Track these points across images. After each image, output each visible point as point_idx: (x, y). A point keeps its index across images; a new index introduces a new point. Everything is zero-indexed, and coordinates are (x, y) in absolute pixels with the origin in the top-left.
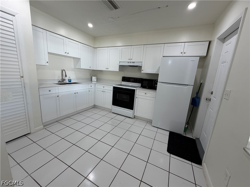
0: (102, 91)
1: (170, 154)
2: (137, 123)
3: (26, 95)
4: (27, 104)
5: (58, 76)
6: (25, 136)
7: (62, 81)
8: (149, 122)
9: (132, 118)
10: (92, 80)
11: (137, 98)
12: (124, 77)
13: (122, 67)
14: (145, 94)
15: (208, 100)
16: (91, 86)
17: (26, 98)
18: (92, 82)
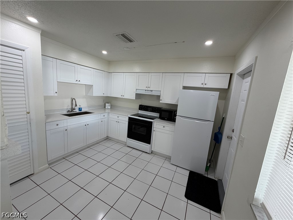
0: (117, 122)
1: (187, 200)
2: (155, 160)
3: (31, 132)
4: (32, 141)
5: (67, 106)
6: (28, 178)
7: (72, 111)
8: (168, 158)
9: (149, 153)
10: (105, 107)
11: (154, 131)
12: (141, 105)
13: (139, 96)
14: (164, 127)
15: (230, 138)
16: (104, 116)
17: (31, 135)
18: (105, 110)
